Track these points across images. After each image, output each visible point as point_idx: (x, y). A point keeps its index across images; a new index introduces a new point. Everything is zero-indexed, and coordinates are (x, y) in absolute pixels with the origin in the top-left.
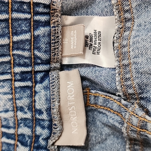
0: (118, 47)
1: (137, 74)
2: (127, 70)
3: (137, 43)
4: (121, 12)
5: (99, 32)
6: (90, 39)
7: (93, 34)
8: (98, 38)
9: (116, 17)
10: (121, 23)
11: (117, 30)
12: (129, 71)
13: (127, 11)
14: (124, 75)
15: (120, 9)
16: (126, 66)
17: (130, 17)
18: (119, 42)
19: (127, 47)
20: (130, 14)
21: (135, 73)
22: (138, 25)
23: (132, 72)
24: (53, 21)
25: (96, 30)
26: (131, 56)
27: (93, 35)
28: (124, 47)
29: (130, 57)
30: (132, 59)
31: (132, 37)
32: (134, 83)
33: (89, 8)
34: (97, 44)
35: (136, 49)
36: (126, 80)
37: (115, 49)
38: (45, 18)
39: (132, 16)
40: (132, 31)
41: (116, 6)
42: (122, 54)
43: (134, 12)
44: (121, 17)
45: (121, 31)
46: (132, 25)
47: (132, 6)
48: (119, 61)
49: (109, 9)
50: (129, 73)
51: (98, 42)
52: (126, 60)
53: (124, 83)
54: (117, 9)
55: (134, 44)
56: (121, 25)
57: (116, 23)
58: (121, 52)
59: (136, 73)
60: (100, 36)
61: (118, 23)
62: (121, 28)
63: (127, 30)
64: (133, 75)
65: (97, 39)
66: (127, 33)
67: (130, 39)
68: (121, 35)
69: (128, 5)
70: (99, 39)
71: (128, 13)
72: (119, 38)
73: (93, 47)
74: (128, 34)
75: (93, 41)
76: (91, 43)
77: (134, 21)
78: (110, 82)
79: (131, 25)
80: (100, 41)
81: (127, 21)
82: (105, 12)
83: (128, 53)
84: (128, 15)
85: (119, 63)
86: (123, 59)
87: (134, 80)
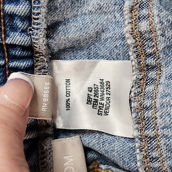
0: (137, 109)
1: (169, 152)
2: (153, 145)
3: (167, 106)
4: (140, 56)
5: (107, 82)
6: (94, 93)
7: (99, 84)
8: (107, 90)
9: (133, 63)
10: (140, 71)
11: (135, 81)
12: (156, 147)
13: (150, 55)
14: (149, 153)
15: (140, 52)
16: (151, 139)
17: (155, 63)
18: (139, 101)
19: (152, 111)
20: (154, 59)
21: (165, 151)
22: (168, 76)
23: (161, 149)
24: (38, 68)
25: (103, 80)
26: (159, 125)
27: (99, 87)
28: (147, 109)
29: (157, 125)
30: (160, 129)
31: (159, 96)
32: (165, 165)
33: (92, 48)
34: (105, 99)
35: (166, 115)
36: (152, 161)
37: (132, 110)
38: (25, 65)
39: (157, 63)
40: (158, 85)
41: (133, 48)
42: (144, 120)
43: (161, 56)
44: (141, 63)
45: (141, 84)
46: (158, 76)
47: (158, 48)
48: (140, 130)
49: (121, 51)
50: (156, 149)
51: (106, 96)
52: (151, 130)
53: (149, 164)
54: (135, 52)
55: (162, 106)
56: (140, 74)
57: (133, 72)
58: (143, 117)
59: (167, 150)
60: (109, 88)
61: (136, 72)
62: (141, 80)
63: (150, 82)
64: (163, 154)
65: (105, 93)
66: (150, 88)
67: (155, 99)
68: (142, 90)
69: (152, 46)
70: (108, 92)
71: (151, 57)
72: (138, 95)
73: (99, 103)
74: (152, 90)
75: (99, 95)
76: (96, 98)
77: (160, 69)
78: (127, 161)
79: (155, 75)
80: (108, 96)
81: (149, 69)
82: (115, 54)
83: (153, 120)
84: (151, 61)
85: (140, 132)
86: (146, 128)
87: (165, 161)
